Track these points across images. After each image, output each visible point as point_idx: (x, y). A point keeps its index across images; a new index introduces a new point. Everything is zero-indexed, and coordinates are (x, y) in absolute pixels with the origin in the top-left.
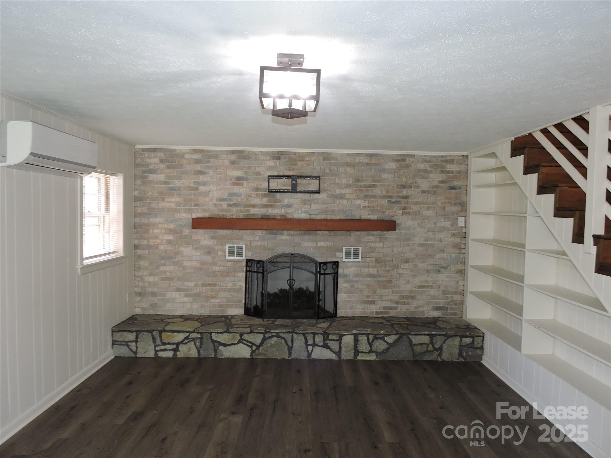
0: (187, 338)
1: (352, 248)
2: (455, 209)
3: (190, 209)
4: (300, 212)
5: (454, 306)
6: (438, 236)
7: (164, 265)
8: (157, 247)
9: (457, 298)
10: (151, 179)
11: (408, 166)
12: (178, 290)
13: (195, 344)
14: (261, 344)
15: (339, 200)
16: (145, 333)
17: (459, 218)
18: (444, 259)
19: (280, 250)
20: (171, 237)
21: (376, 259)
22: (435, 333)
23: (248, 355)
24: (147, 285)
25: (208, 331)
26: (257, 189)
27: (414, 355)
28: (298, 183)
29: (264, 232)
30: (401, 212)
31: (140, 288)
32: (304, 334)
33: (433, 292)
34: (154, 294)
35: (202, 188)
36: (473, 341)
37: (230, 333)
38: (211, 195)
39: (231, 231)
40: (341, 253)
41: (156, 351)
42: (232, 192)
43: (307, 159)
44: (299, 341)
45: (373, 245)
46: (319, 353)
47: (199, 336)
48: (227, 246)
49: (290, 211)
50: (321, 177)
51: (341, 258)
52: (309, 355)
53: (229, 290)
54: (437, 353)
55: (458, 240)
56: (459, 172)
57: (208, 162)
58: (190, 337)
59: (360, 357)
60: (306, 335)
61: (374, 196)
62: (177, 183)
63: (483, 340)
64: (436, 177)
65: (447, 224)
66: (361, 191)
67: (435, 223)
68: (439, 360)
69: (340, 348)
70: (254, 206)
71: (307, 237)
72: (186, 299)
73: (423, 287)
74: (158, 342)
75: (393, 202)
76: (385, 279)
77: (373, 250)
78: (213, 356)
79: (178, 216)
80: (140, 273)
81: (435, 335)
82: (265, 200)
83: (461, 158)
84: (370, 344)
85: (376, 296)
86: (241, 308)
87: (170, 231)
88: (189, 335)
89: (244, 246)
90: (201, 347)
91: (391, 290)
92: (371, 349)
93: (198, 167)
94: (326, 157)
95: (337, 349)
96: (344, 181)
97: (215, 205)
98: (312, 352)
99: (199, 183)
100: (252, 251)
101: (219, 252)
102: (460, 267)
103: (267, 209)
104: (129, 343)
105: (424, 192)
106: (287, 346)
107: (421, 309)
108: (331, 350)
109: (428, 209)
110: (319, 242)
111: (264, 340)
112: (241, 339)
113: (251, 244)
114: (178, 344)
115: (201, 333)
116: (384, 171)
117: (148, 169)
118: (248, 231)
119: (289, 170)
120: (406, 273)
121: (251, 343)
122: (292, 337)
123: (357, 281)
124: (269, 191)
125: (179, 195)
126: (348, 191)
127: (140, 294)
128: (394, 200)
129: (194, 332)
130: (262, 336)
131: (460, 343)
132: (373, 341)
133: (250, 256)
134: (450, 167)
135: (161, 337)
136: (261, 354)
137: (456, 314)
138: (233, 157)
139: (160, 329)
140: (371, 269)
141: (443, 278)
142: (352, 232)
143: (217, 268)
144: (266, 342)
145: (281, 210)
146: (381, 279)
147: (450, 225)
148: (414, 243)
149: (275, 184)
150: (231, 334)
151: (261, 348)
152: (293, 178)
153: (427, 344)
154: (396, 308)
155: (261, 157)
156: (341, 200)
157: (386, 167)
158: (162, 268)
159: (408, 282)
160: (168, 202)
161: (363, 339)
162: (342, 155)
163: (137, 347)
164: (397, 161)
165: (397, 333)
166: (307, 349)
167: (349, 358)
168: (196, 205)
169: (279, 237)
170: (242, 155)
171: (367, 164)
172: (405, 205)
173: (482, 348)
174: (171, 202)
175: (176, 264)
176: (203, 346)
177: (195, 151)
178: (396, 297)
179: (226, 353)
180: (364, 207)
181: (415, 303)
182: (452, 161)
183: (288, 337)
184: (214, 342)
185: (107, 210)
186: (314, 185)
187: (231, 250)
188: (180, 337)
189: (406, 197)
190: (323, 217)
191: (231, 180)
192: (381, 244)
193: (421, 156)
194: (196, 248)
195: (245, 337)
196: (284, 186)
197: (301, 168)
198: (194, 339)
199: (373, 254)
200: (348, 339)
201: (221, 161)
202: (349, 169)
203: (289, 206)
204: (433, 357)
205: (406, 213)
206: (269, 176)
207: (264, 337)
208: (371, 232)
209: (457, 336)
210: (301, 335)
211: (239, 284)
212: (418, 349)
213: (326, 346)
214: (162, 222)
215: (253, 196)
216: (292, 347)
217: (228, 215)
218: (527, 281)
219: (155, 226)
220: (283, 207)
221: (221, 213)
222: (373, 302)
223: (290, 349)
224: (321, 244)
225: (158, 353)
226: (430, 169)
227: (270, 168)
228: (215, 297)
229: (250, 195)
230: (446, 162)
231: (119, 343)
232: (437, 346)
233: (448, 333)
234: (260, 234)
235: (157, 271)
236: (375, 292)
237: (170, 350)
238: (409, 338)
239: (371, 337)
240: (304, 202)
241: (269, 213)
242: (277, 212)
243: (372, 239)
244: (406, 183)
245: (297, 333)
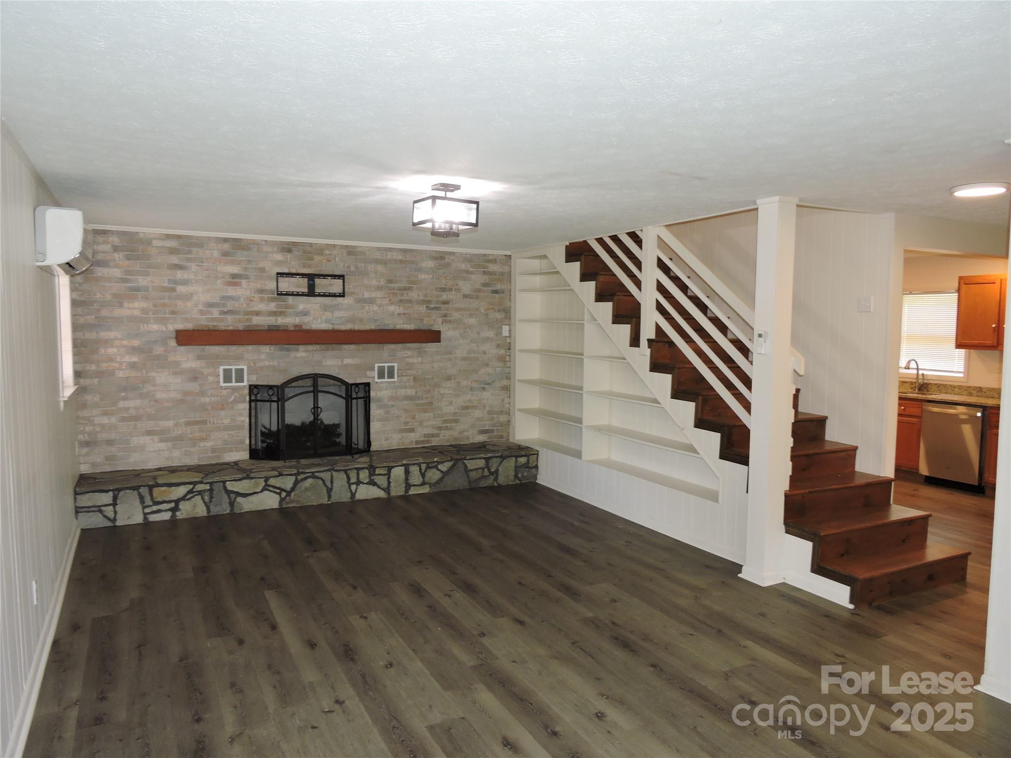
0: (190, 492)
1: (386, 365)
2: (499, 316)
3: (164, 318)
4: (319, 321)
5: (499, 428)
6: (482, 348)
7: (125, 399)
8: (112, 373)
9: (503, 418)
10: (100, 274)
11: (448, 265)
12: (149, 433)
13: (203, 499)
14: (293, 489)
15: (369, 306)
16: (128, 491)
17: (503, 326)
18: (489, 375)
19: (296, 372)
20: (135, 359)
21: (414, 378)
22: (490, 455)
23: (276, 505)
24: (98, 429)
25: (220, 480)
26: (261, 291)
27: (469, 482)
28: (316, 283)
29: (273, 348)
30: (440, 320)
31: (86, 435)
32: (346, 471)
33: (478, 414)
34: (110, 442)
35: (181, 289)
36: (528, 460)
37: (252, 478)
38: (195, 298)
39: (226, 347)
40: (373, 372)
41: (145, 514)
42: (226, 294)
43: (328, 253)
44: (340, 480)
45: (410, 360)
46: (365, 492)
47: (208, 487)
48: (222, 368)
49: (306, 319)
50: (345, 277)
51: (372, 376)
52: (353, 495)
53: (226, 428)
54: (492, 477)
55: (502, 352)
56: (502, 274)
57: (189, 252)
58: (194, 490)
59: (413, 491)
60: (349, 472)
61: (410, 301)
62: (142, 281)
63: (537, 458)
64: (478, 279)
65: (491, 334)
66: (395, 294)
67: (478, 333)
68: (496, 484)
69: (389, 483)
70: (257, 314)
71: (329, 353)
72: (163, 445)
73: (467, 408)
74: (148, 501)
75: (432, 309)
76: (424, 401)
77: (411, 366)
78: (228, 511)
79: (144, 327)
80: (85, 413)
81: (490, 458)
82: (272, 306)
83: (504, 257)
84: (423, 475)
85: (416, 422)
86: (244, 450)
87: (134, 350)
88: (193, 488)
89: (245, 368)
90: (211, 501)
91: (431, 415)
92: (424, 480)
93: (174, 260)
94: (351, 251)
95: (385, 485)
96: (374, 282)
97: (202, 312)
98: (356, 492)
99: (176, 282)
100: (257, 374)
101: (210, 378)
102: (505, 382)
103: (275, 318)
104: (103, 508)
105: (465, 296)
106: (325, 488)
107: (466, 433)
108: (379, 487)
109: (471, 316)
110: (345, 359)
111: (296, 483)
112: (266, 485)
113: (255, 364)
114: (177, 502)
115: (211, 484)
116: (420, 270)
118: (250, 348)
119: (304, 267)
120: (448, 392)
121: (279, 488)
122: (332, 477)
123: (393, 406)
124: (278, 294)
125: (146, 298)
126: (379, 294)
127: (87, 444)
128: (433, 306)
129: (201, 482)
130: (293, 478)
131: (516, 464)
132: (425, 471)
133: (255, 380)
134: (493, 267)
135: (151, 494)
136: (293, 501)
137: (502, 437)
138: (226, 247)
139: (150, 483)
140: (408, 390)
141: (490, 397)
142: (385, 344)
143: (207, 400)
144: (299, 485)
145: (295, 319)
146: (421, 402)
147: (494, 334)
148: (456, 357)
149: (286, 285)
150: (252, 480)
151: (293, 494)
152: (311, 277)
153: (483, 469)
154: (438, 435)
155: (266, 248)
156: (370, 306)
157: (423, 265)
158: (122, 404)
159: (451, 403)
160: (129, 308)
161: (415, 470)
162: (370, 249)
163: (115, 512)
164: (435, 260)
165: (452, 459)
166: (350, 489)
167: (400, 494)
168: (173, 313)
169: (293, 354)
170: (238, 245)
171: (401, 261)
172: (445, 312)
173: (536, 467)
174: (134, 308)
175: (142, 396)
176: (213, 500)
177: (168, 237)
178: (437, 422)
179: (247, 505)
180: (399, 314)
181: (459, 427)
182: (494, 261)
183: (326, 476)
184: (228, 492)
186: (336, 286)
187: (227, 373)
188: (182, 491)
189: (446, 303)
190: (349, 327)
191: (223, 277)
192: (420, 359)
193: (461, 254)
194: (175, 373)
195: (272, 481)
196: (298, 287)
197: (318, 265)
198: (200, 493)
199: (410, 372)
200: (398, 472)
201: (208, 252)
202: (380, 268)
203: (305, 313)
204: (490, 482)
205: (446, 322)
206: (278, 274)
207: (296, 479)
208: (408, 345)
209: (512, 456)
210: (342, 472)
211: (239, 419)
212: (473, 475)
213: (372, 483)
214: (119, 336)
215: (256, 300)
216: (331, 489)
217: (222, 326)
218: (586, 388)
219: (107, 342)
220: (297, 314)
221: (211, 324)
222: (412, 430)
223: (329, 491)
224: (347, 361)
225: (148, 516)
226: (471, 270)
227: (279, 263)
228: (206, 439)
229: (252, 299)
230: (489, 261)
231: (86, 509)
232: (493, 470)
233: (503, 453)
234: (268, 350)
235: (115, 408)
236: (414, 418)
237: (166, 511)
238: (464, 463)
239: (423, 466)
240: (325, 308)
241: (279, 323)
242: (288, 321)
243: (409, 353)
244: (446, 285)
245: (337, 471)
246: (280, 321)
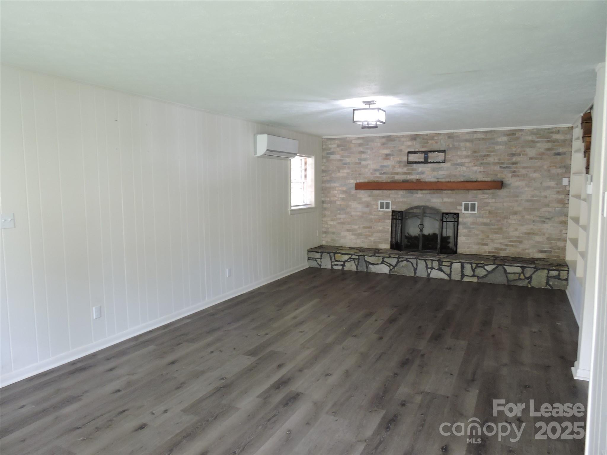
0: (350, 258)
1: (470, 203)
2: (560, 171)
3: (355, 177)
4: (430, 177)
5: (557, 250)
6: (544, 193)
7: (339, 214)
8: (335, 202)
9: (560, 244)
10: (332, 158)
11: (518, 138)
12: (348, 230)
13: (355, 262)
14: (396, 265)
15: (460, 167)
16: (326, 254)
17: (564, 178)
18: (549, 212)
19: (416, 204)
20: (344, 196)
21: (489, 211)
22: (525, 265)
23: (387, 272)
24: (329, 227)
25: (362, 255)
26: (400, 162)
27: (508, 281)
28: (429, 156)
29: (404, 191)
30: (510, 175)
31: (325, 229)
32: (425, 260)
33: (538, 238)
34: (333, 233)
35: (363, 163)
36: (559, 274)
37: (377, 256)
38: (369, 167)
39: (382, 191)
40: (461, 207)
41: (332, 265)
42: (383, 164)
43: (436, 138)
44: (421, 265)
45: (487, 201)
46: (436, 274)
47: (357, 257)
48: (379, 201)
49: (423, 176)
50: (446, 151)
51: (461, 210)
52: (429, 275)
53: (380, 232)
54: (528, 281)
55: (562, 196)
56: (564, 141)
57: (367, 145)
58: (352, 258)
59: (466, 279)
60: (427, 261)
61: (488, 164)
62: (348, 160)
63: (568, 274)
64: (542, 146)
65: (552, 184)
66: (477, 160)
67: (541, 183)
68: (529, 286)
69: (451, 271)
70: (397, 174)
71: (435, 195)
72: (353, 237)
73: (529, 234)
74: (333, 260)
75: (504, 168)
76: (496, 227)
77: (487, 204)
78: (366, 271)
79: (348, 181)
80: (325, 219)
81: (526, 267)
82: (405, 170)
83: (567, 128)
84: (474, 271)
85: (489, 239)
86: (388, 244)
87: (344, 192)
88: (351, 257)
89: (390, 202)
90: (358, 264)
91: (501, 236)
92: (474, 273)
93: (361, 149)
94: (450, 136)
95: (448, 272)
96: (464, 153)
97: (372, 174)
98: (430, 273)
99: (361, 160)
100: (396, 205)
101: (374, 206)
102: (563, 219)
103: (406, 176)
104: (317, 259)
105: (531, 158)
106: (413, 268)
107: (527, 251)
108: (444, 272)
109: (535, 172)
110: (444, 199)
111: (398, 262)
112: (383, 261)
113: (395, 200)
114: (344, 262)
115: (359, 256)
116: (497, 143)
117: (330, 152)
118: (393, 191)
119: (423, 147)
120: (514, 222)
121: (389, 264)
122: (417, 262)
123: (473, 228)
124: (408, 163)
125: (349, 168)
126: (467, 160)
127: (325, 233)
128: (505, 166)
129: (354, 254)
130: (396, 260)
131: (548, 275)
132: (475, 268)
133: (395, 208)
134: (555, 137)
135: (334, 257)
136: (396, 272)
137: (559, 257)
138: (384, 140)
139: (334, 252)
140: (485, 219)
141: (548, 228)
142: (470, 191)
143: (372, 217)
144: (399, 264)
145: (417, 176)
146: (493, 227)
147: (555, 184)
148: (521, 199)
149: (413, 158)
150: (377, 257)
151: (396, 268)
152: (426, 153)
153: (519, 274)
154: (505, 250)
155: (403, 139)
156: (461, 167)
157: (498, 140)
158: (338, 216)
159: (516, 230)
160: (342, 173)
161: (468, 267)
162: (462, 133)
163: (321, 262)
164: (508, 136)
165: (494, 264)
166: (427, 271)
167: (457, 279)
168: (360, 174)
169: (415, 195)
170: (390, 139)
171: (483, 139)
172: (514, 169)
173: (567, 280)
174: (344, 172)
175: (346, 213)
176: (359, 264)
177: (359, 138)
178: (505, 241)
179: (374, 269)
180: (480, 172)
181: (522, 246)
182: (558, 132)
183: (414, 261)
184: (366, 262)
185: (306, 179)
186: (440, 157)
187: (382, 204)
188: (346, 257)
189: (515, 163)
190: (448, 180)
191: (382, 156)
192: (494, 200)
193: (529, 130)
194: (359, 203)
195: (386, 259)
196: (419, 158)
197: (431, 145)
198: (354, 259)
199: (487, 208)
200: (457, 266)
201: (375, 144)
202: (468, 144)
203: (422, 173)
204: (525, 283)
205: (515, 176)
206: (408, 152)
207: (398, 260)
208: (486, 191)
209: (545, 269)
210: (423, 261)
211: (387, 228)
212: (511, 277)
213: (440, 270)
214: (338, 186)
215: (397, 166)
216: (417, 269)
217: (380, 180)
219: (334, 188)
220: (418, 174)
221: (376, 179)
222: (486, 244)
223: (415, 270)
224: (446, 200)
225: (333, 266)
226: (537, 140)
227: (409, 147)
228: (371, 236)
229: (395, 166)
230: (552, 133)
231: (311, 259)
232: (527, 276)
233: (537, 266)
234: (402, 193)
235: (335, 218)
236: (488, 237)
237: (340, 265)
238: (504, 268)
239: (474, 265)
240: (434, 170)
241: (408, 178)
242: (413, 177)
243: (486, 196)
244: (516, 152)
245: (419, 259)
246: (409, 177)
